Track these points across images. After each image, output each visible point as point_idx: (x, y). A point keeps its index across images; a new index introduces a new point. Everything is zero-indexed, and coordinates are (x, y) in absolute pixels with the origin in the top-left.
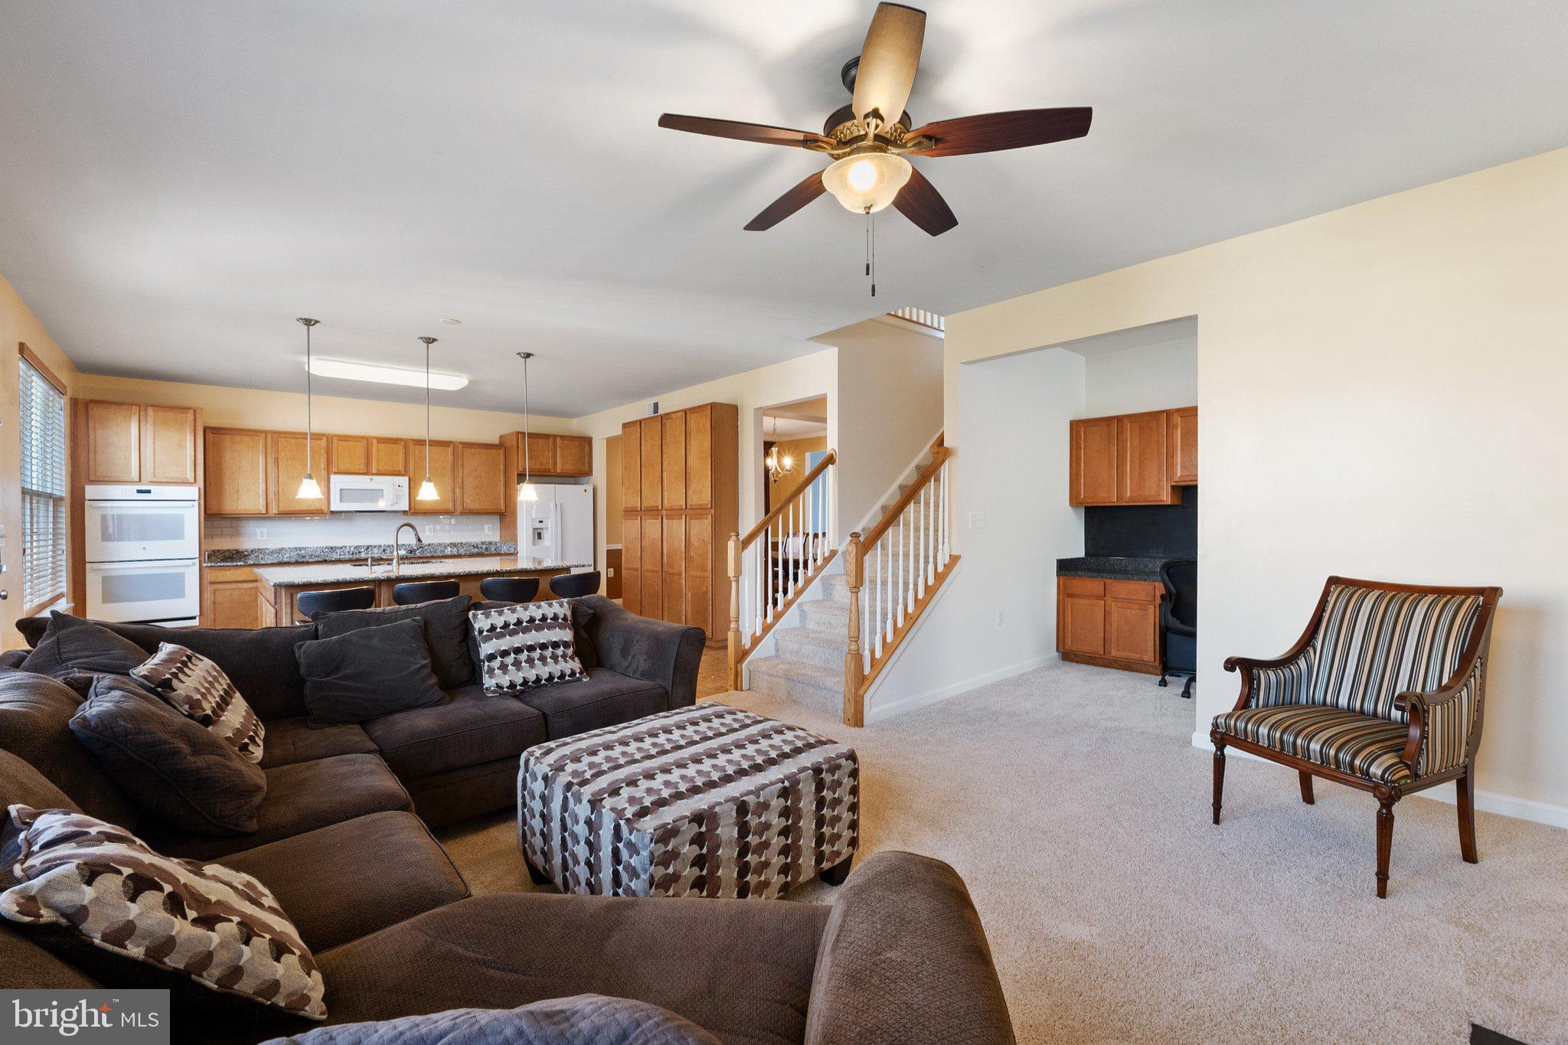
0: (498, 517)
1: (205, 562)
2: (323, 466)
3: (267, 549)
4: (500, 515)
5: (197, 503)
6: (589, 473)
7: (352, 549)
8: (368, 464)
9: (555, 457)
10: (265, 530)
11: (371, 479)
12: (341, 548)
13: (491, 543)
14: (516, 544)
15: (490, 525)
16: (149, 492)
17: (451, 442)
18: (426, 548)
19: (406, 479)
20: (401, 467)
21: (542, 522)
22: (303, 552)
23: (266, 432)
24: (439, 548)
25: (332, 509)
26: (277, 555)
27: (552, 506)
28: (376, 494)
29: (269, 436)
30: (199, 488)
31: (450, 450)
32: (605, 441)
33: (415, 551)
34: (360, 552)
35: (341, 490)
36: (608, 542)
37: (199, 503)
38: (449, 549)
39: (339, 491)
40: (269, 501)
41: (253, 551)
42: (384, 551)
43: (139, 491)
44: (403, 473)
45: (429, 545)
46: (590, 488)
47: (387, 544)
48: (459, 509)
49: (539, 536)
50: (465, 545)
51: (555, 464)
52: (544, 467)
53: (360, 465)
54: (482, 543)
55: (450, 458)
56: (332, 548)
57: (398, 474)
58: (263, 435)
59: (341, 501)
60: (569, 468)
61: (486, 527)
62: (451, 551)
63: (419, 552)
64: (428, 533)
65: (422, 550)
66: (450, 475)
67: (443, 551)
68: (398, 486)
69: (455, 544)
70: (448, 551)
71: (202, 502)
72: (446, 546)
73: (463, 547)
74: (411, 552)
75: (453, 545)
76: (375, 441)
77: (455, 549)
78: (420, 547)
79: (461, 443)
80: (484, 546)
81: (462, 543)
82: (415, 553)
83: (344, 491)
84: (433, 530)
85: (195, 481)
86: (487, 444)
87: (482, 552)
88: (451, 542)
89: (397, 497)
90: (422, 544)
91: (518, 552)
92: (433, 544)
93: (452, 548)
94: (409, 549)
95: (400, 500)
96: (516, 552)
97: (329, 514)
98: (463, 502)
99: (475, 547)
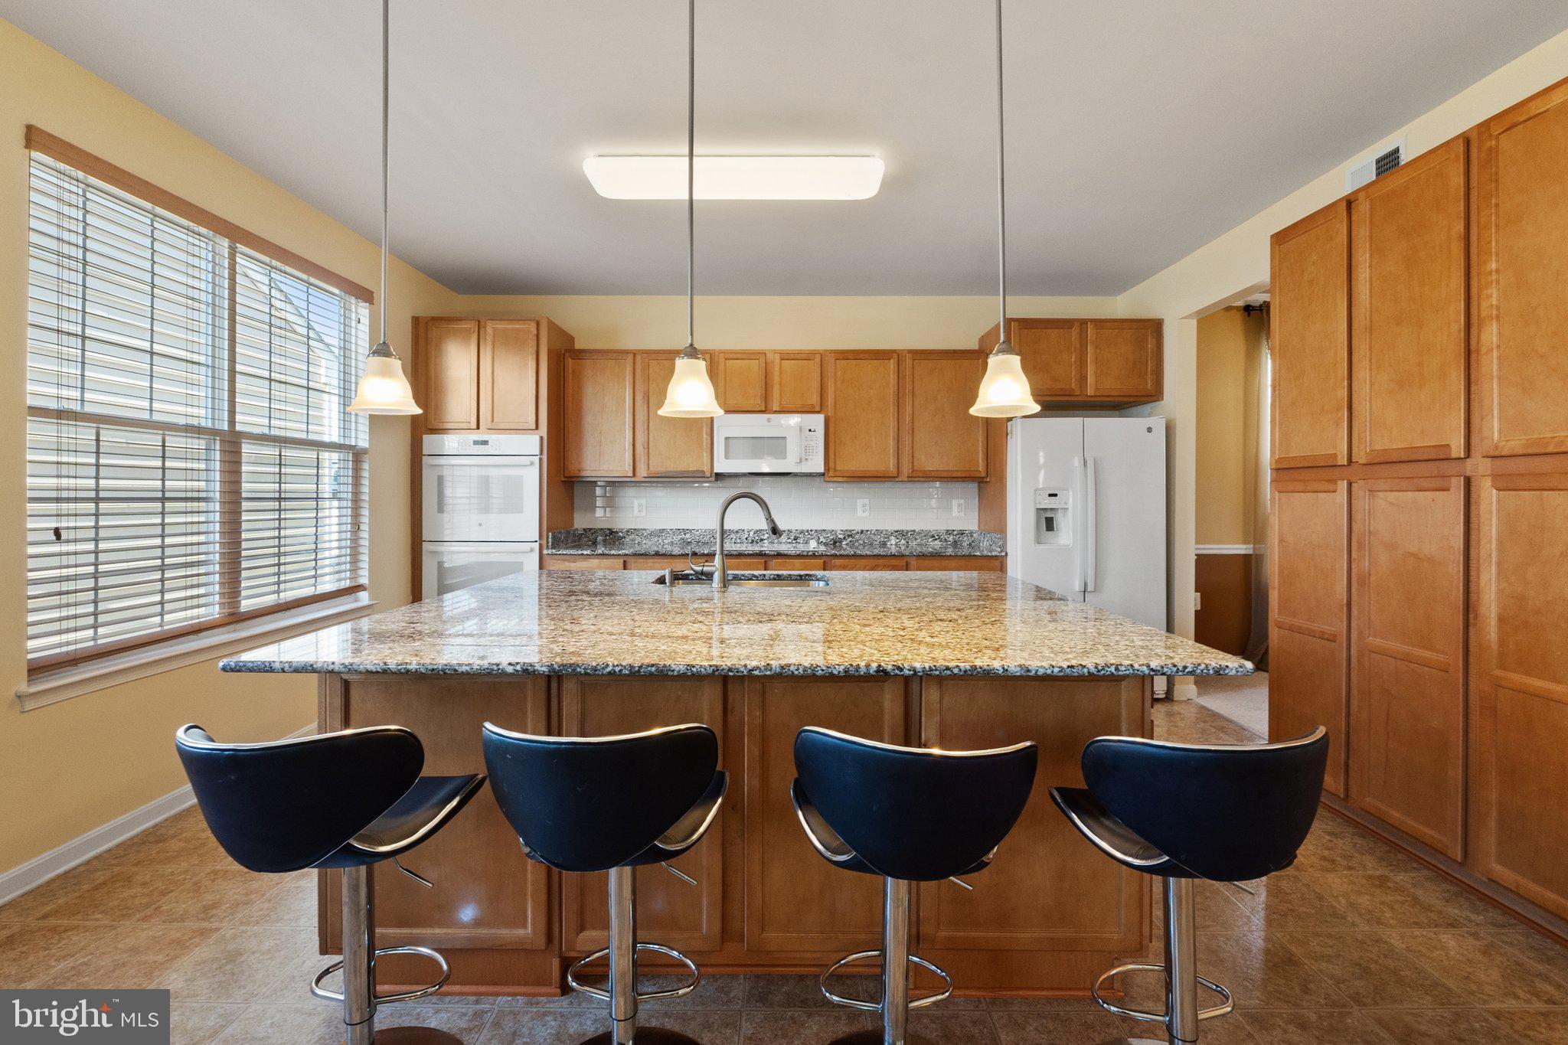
0: (976, 485)
1: (547, 548)
3: (645, 530)
4: (979, 483)
5: (536, 460)
6: (1154, 394)
7: (752, 534)
8: (766, 397)
9: (1082, 363)
10: (643, 501)
11: (769, 420)
12: (737, 532)
13: (962, 533)
14: (1004, 538)
15: (962, 501)
16: (485, 443)
17: (894, 351)
18: (857, 537)
19: (819, 419)
20: (815, 400)
21: (1056, 495)
22: (688, 536)
23: (634, 353)
24: (878, 539)
25: (716, 470)
26: (656, 539)
27: (1077, 462)
28: (775, 445)
29: (638, 357)
30: (542, 438)
31: (892, 364)
32: (1194, 322)
33: (840, 541)
34: (762, 540)
35: (726, 438)
36: (1197, 542)
37: (541, 460)
38: (893, 541)
39: (723, 441)
40: (637, 457)
41: (628, 531)
42: (796, 539)
43: (476, 443)
44: (818, 409)
45: (862, 532)
46: (1159, 424)
47: (800, 528)
48: (906, 471)
49: (1050, 524)
50: (919, 533)
51: (1083, 379)
52: (1061, 386)
53: (758, 402)
54: (949, 532)
55: (892, 379)
57: (811, 411)
58: (631, 357)
59: (727, 457)
60: (1113, 386)
61: (955, 503)
62: (896, 545)
63: (847, 544)
64: (860, 513)
65: (851, 541)
66: (892, 409)
67: (884, 544)
68: (810, 430)
69: (903, 531)
70: (892, 545)
71: (545, 457)
72: (888, 535)
73: (916, 539)
74: (836, 542)
75: (901, 534)
76: (777, 357)
77: (903, 542)
78: (849, 536)
79: (910, 351)
80: (951, 538)
81: (914, 531)
82: (841, 546)
83: (730, 440)
84: (867, 508)
85: (537, 428)
86: (955, 352)
87: (946, 548)
88: (896, 529)
89: (808, 451)
90: (851, 531)
91: (1006, 554)
92: (867, 531)
93: (898, 538)
94: (832, 537)
95: (811, 454)
96: (1003, 554)
97: (713, 479)
98: (913, 457)
99: (936, 539)
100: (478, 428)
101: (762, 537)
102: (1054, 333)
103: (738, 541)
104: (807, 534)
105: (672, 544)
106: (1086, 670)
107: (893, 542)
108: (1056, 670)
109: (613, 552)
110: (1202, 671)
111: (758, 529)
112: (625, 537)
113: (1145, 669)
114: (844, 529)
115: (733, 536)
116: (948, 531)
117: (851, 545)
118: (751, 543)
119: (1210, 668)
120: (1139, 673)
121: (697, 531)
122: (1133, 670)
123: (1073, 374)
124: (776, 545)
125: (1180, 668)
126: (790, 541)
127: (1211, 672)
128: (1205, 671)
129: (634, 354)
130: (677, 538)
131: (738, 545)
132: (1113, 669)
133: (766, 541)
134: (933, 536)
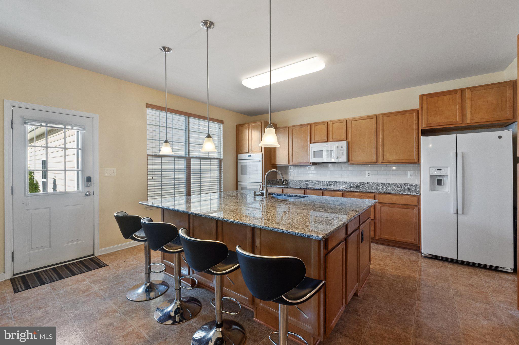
2: (309, 140)
3: (295, 180)
5: (261, 160)
6: (512, 118)
7: (327, 182)
8: (328, 137)
11: (328, 144)
12: (323, 182)
13: (412, 185)
15: (412, 172)
16: (250, 156)
17: (375, 115)
18: (365, 185)
19: (345, 143)
20: (344, 136)
21: (441, 170)
22: (308, 182)
24: (374, 186)
25: (311, 162)
26: (298, 183)
27: (452, 155)
30: (262, 154)
31: (374, 121)
33: (359, 186)
34: (331, 185)
35: (314, 151)
37: (262, 160)
39: (313, 152)
40: (290, 158)
43: (248, 156)
44: (345, 139)
45: (367, 183)
47: (344, 181)
48: (380, 160)
49: (439, 182)
50: (392, 184)
51: (463, 117)
52: (450, 120)
53: (325, 139)
55: (374, 125)
56: (319, 181)
57: (342, 140)
59: (314, 157)
60: (482, 116)
61: (409, 173)
62: (382, 188)
63: (362, 187)
64: (367, 176)
65: (363, 186)
66: (374, 137)
67: (377, 188)
68: (341, 147)
69: (385, 183)
70: (380, 188)
71: (263, 159)
72: (378, 185)
73: (390, 187)
74: (357, 187)
75: (384, 184)
76: (331, 123)
77: (385, 187)
78: (362, 184)
79: (382, 114)
80: (407, 187)
81: (390, 183)
82: (359, 188)
83: (315, 152)
84: (370, 174)
85: (261, 151)
86: (402, 112)
87: (404, 191)
88: (382, 182)
89: (341, 154)
90: (363, 183)
91: (420, 194)
92: (370, 183)
93: (382, 186)
94: (356, 185)
95: (342, 155)
96: (419, 194)
97: (311, 164)
98: (383, 155)
99: (399, 187)
100: (249, 152)
101: (331, 184)
102: (445, 98)
103: (323, 185)
104: (346, 183)
105: (303, 185)
106: (269, 228)
107: (381, 188)
108: (262, 227)
109: (279, 186)
110: (303, 235)
111: (330, 180)
112: (290, 182)
113: (286, 231)
114: (360, 182)
115: (321, 183)
116: (405, 184)
117: (363, 188)
118: (327, 186)
119: (306, 235)
120: (284, 232)
121: (310, 181)
122: (282, 231)
123: (457, 114)
124: (335, 187)
125: (296, 233)
126: (340, 185)
127: (307, 236)
128: (304, 236)
129: (289, 127)
130: (304, 183)
131: (323, 186)
132: (277, 230)
133: (332, 185)
134: (398, 186)
